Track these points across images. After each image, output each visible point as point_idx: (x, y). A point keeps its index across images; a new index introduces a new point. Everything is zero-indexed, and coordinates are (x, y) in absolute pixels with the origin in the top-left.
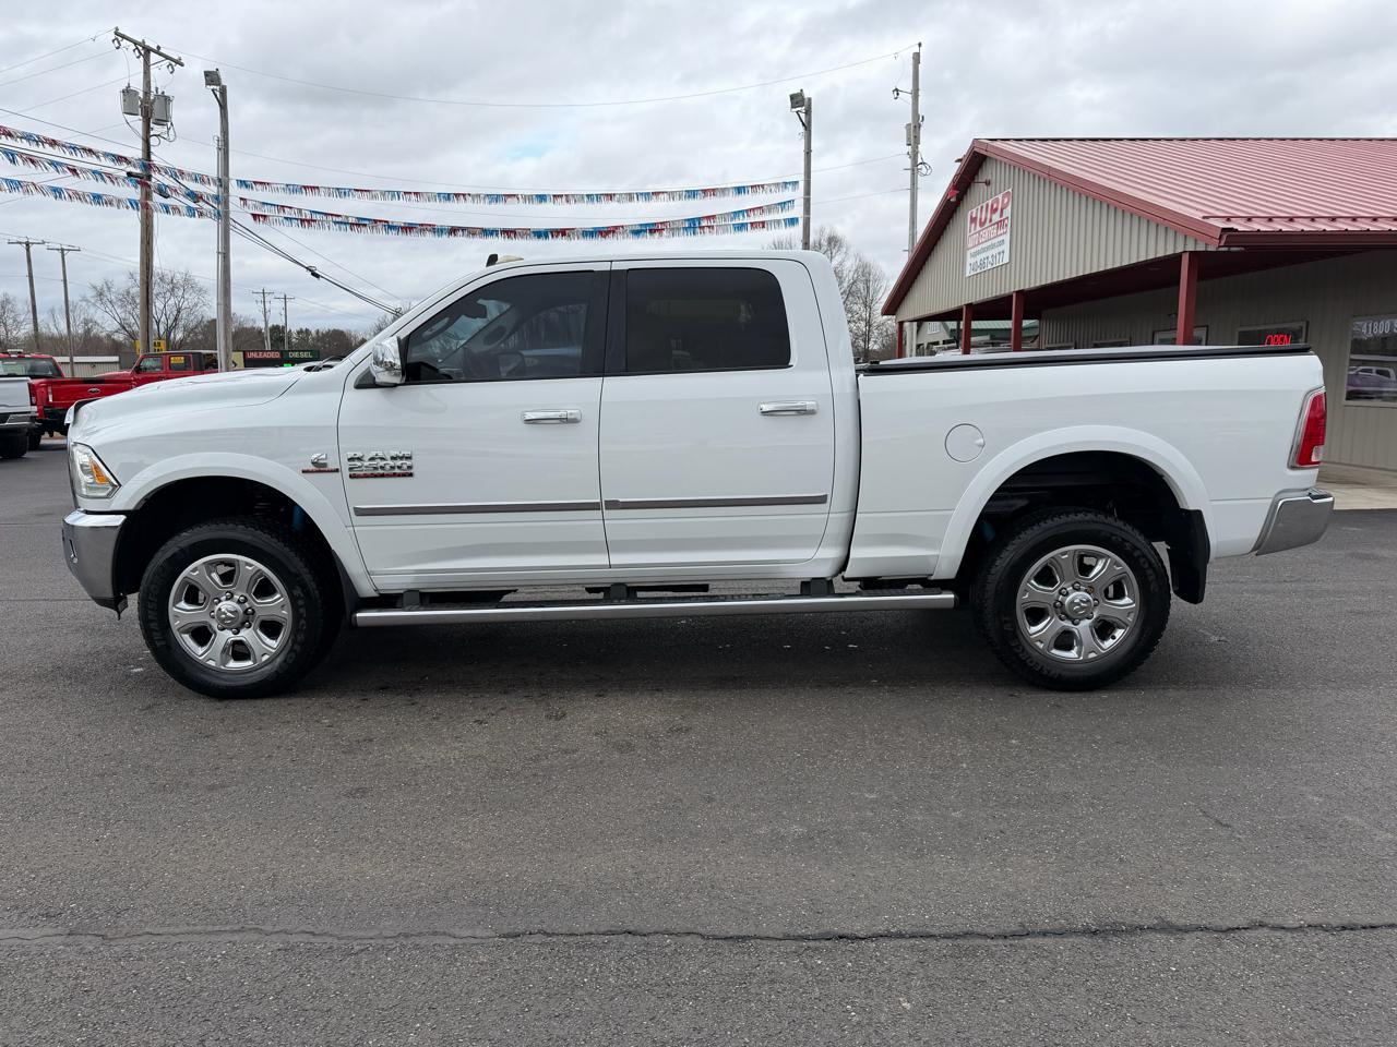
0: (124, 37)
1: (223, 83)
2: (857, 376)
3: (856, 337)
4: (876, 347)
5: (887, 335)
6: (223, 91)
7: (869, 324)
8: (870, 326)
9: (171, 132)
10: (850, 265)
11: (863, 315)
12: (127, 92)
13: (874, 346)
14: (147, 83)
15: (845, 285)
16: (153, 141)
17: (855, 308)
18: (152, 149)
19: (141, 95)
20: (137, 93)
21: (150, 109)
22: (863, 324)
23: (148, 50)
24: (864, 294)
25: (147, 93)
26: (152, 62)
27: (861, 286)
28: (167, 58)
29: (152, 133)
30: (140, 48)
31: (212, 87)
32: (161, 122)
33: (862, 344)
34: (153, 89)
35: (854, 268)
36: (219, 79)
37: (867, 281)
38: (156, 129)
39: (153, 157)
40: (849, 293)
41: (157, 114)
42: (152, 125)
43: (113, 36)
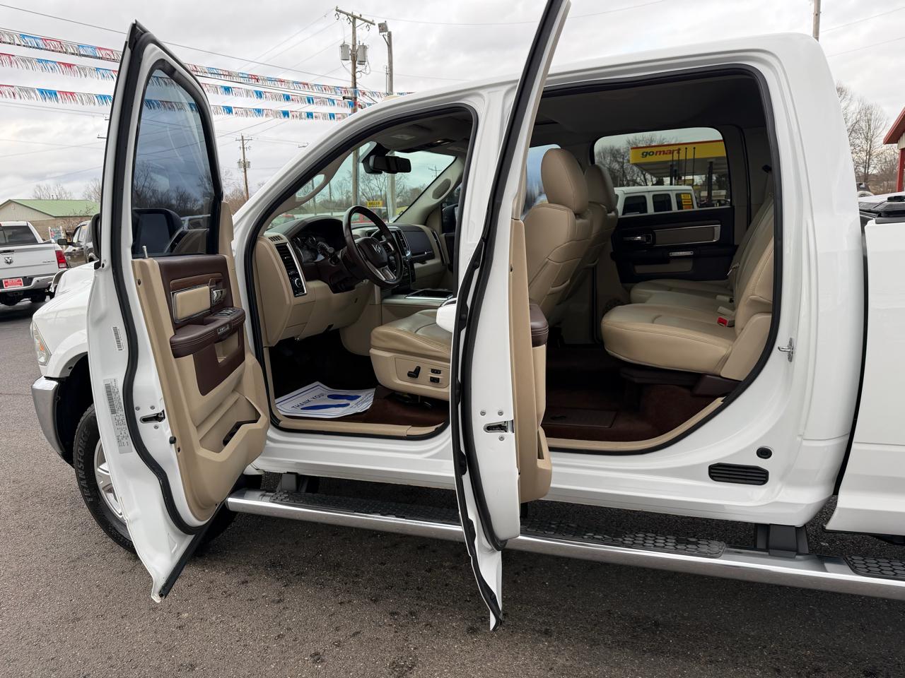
0: (341, 12)
1: (389, 30)
2: (864, 222)
3: (857, 164)
4: (875, 172)
5: (886, 162)
6: (390, 35)
7: (869, 153)
8: (870, 155)
9: (368, 68)
10: (854, 107)
11: (865, 147)
12: (344, 46)
13: (873, 171)
14: (354, 39)
15: (849, 124)
16: (358, 75)
17: (857, 142)
18: (357, 81)
19: (351, 47)
20: (348, 46)
21: (356, 55)
22: (864, 154)
23: (355, 18)
24: (866, 130)
25: (354, 46)
26: (357, 26)
27: (863, 124)
28: (366, 21)
29: (357, 70)
30: (350, 17)
31: (383, 34)
32: (362, 63)
33: (863, 170)
34: (357, 42)
35: (858, 111)
36: (386, 28)
37: (869, 121)
38: (359, 67)
39: (357, 86)
40: (853, 131)
41: (359, 59)
42: (357, 65)
43: (335, 12)
